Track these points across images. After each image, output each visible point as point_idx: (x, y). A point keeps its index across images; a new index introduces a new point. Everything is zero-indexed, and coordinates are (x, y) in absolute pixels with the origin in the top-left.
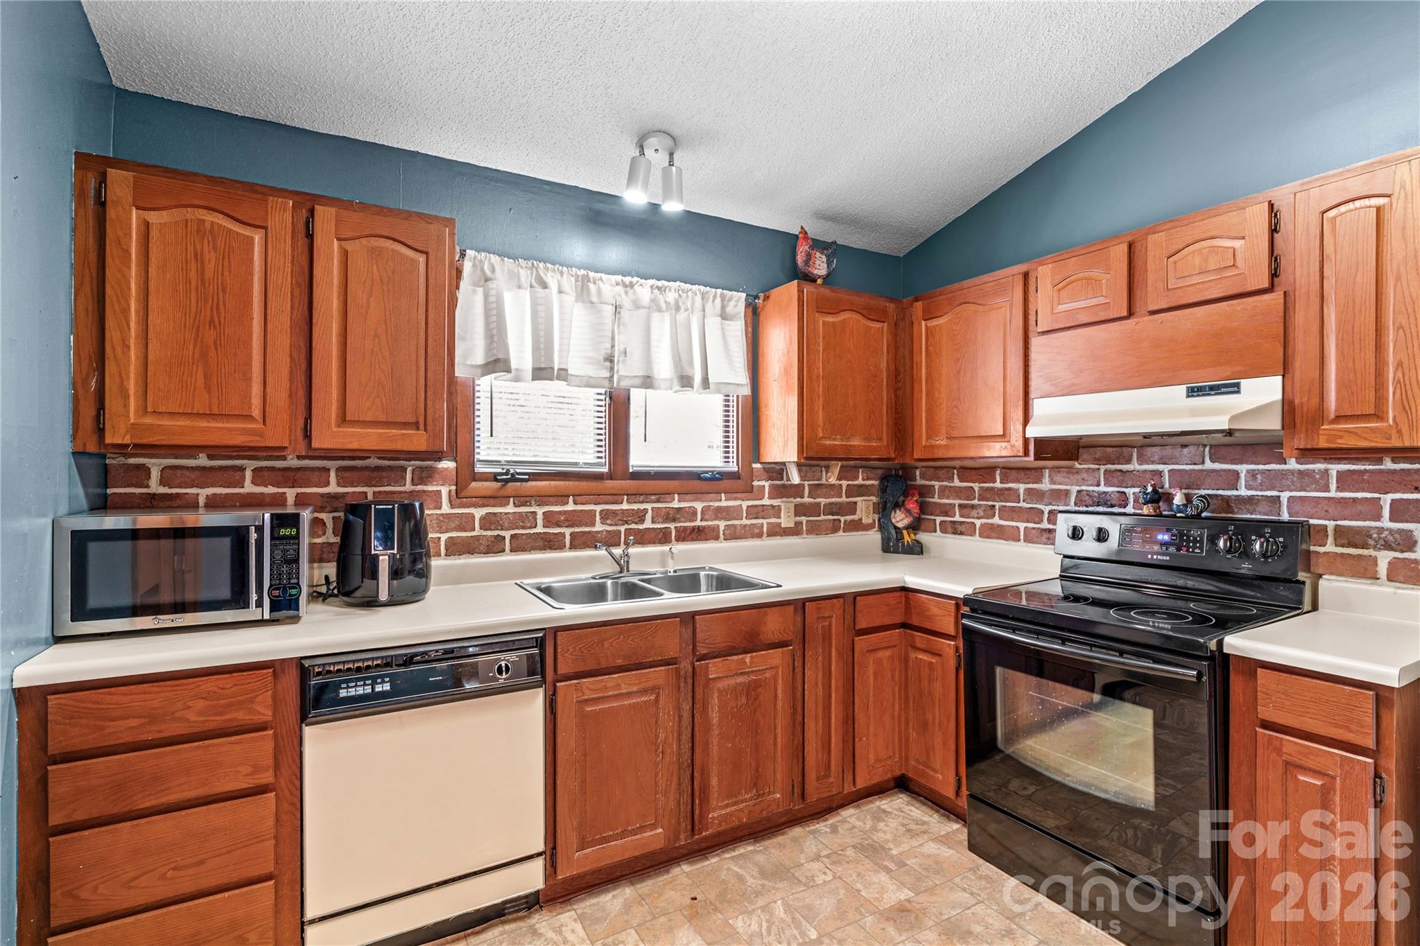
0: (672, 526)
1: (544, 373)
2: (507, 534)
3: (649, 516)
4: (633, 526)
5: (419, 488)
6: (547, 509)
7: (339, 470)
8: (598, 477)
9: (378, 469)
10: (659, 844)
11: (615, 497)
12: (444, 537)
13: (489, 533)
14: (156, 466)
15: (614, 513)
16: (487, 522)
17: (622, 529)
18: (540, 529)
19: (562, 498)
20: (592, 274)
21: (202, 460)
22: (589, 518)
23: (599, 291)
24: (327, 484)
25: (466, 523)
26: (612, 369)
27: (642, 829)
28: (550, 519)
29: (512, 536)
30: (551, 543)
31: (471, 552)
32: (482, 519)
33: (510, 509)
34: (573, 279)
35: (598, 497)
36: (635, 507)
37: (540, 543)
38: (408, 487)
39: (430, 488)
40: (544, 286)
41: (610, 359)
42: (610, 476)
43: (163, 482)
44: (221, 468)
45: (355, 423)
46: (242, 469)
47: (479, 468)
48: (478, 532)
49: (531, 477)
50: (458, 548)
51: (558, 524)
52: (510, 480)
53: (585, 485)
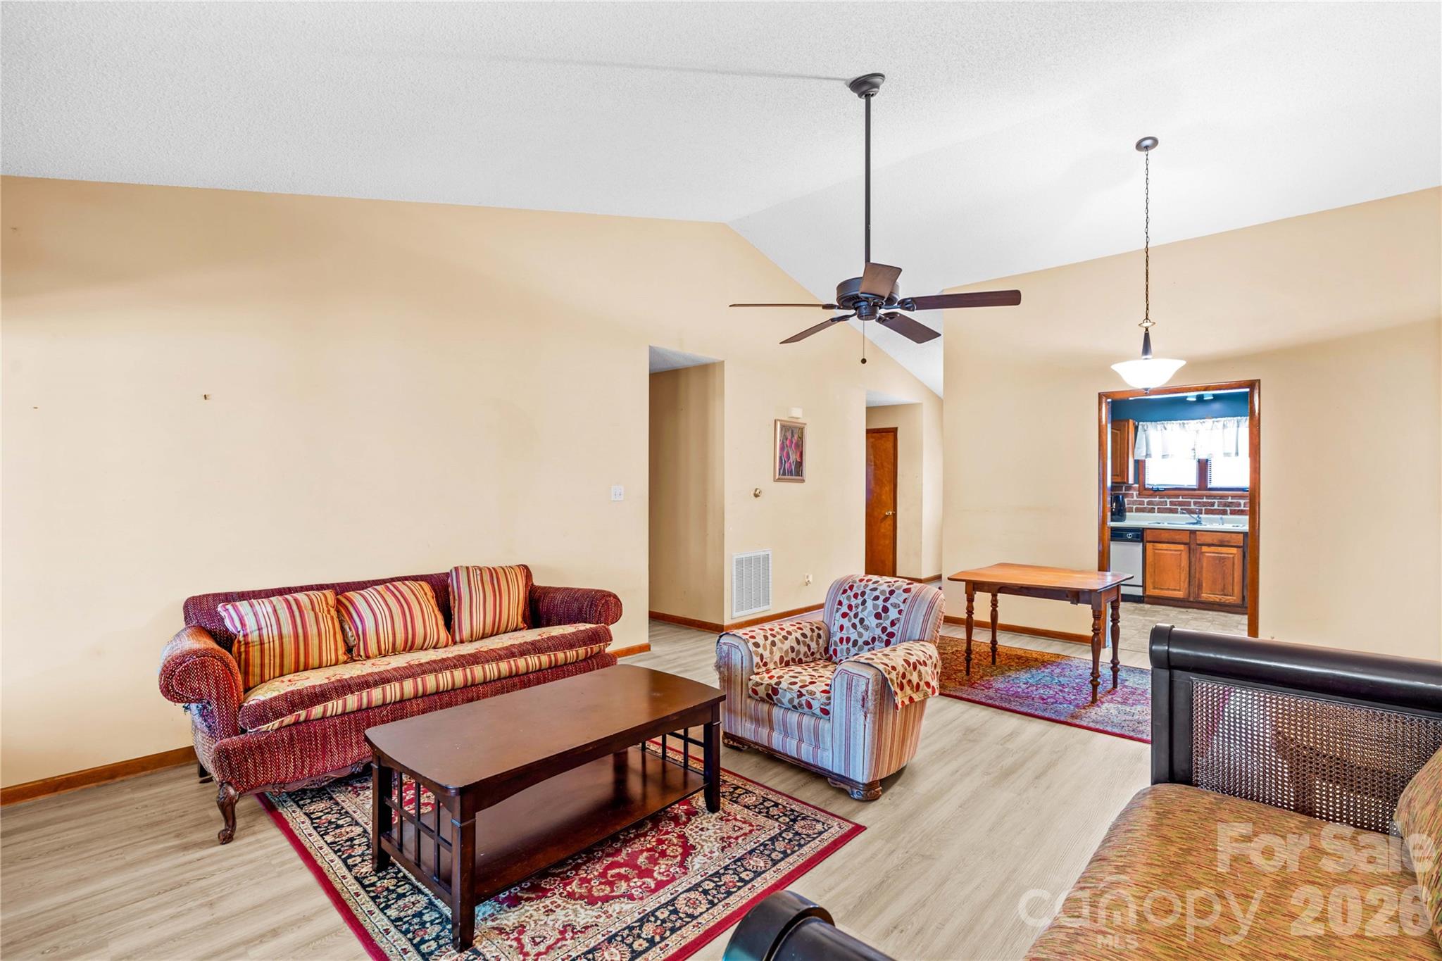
0: (1228, 509)
1: (1165, 457)
2: (1156, 507)
3: (1216, 504)
4: (1209, 507)
6: (1171, 500)
8: (1194, 489)
10: (1182, 597)
11: (1201, 497)
12: (1134, 507)
13: (1150, 506)
15: (1200, 502)
16: (1149, 503)
17: (1204, 508)
18: (1168, 506)
19: (1178, 496)
20: (1185, 422)
22: (1189, 504)
23: (1189, 427)
25: (1142, 503)
27: (1175, 590)
28: (1171, 503)
29: (1158, 508)
30: (1172, 511)
31: (1143, 512)
32: (1147, 502)
33: (1157, 499)
34: (1178, 424)
35: (1192, 496)
36: (1209, 500)
37: (1169, 511)
38: (1127, 492)
39: (1130, 492)
40: (1165, 428)
41: (1194, 449)
42: (1199, 489)
47: (1146, 486)
48: (1146, 506)
49: (1165, 489)
50: (1138, 510)
51: (1176, 505)
52: (1158, 490)
53: (1186, 492)
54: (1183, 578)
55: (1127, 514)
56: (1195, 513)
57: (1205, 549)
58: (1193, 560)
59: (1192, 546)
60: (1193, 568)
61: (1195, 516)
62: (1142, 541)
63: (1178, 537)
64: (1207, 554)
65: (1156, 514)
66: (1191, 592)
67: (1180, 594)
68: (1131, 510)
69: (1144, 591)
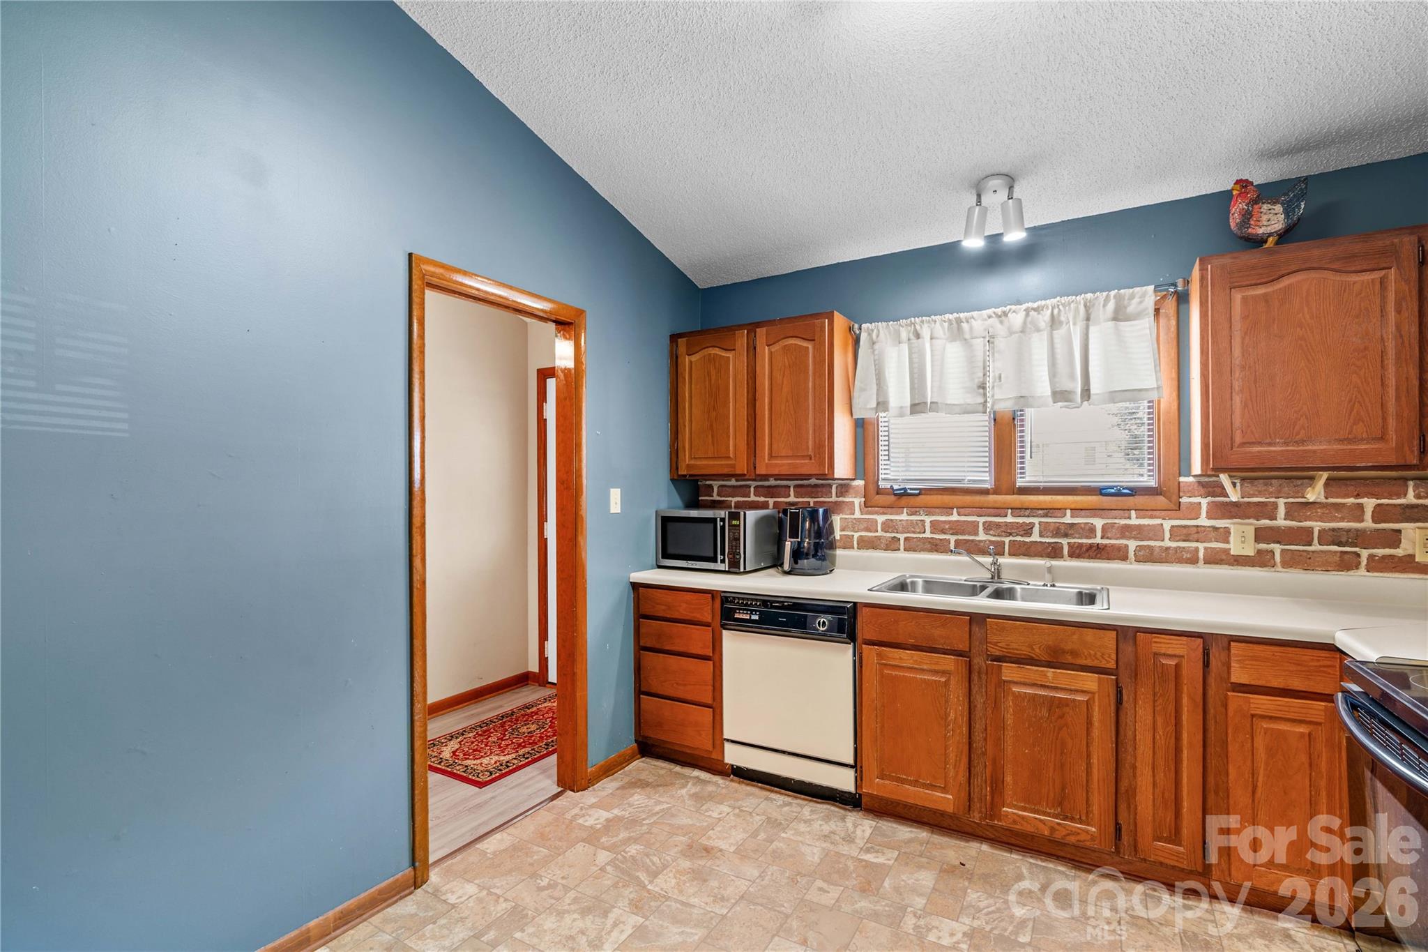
0: (1064, 541)
1: (918, 408)
2: (902, 537)
3: (1036, 530)
4: (1019, 538)
5: (840, 499)
6: (933, 518)
7: (796, 486)
8: (985, 492)
9: (816, 486)
10: (948, 808)
11: (1000, 510)
12: (856, 535)
13: (888, 535)
14: (716, 484)
15: (998, 525)
16: (887, 526)
17: (1007, 540)
18: (928, 535)
19: (948, 509)
20: (962, 315)
21: (733, 482)
22: (973, 528)
23: (971, 328)
24: (789, 496)
25: (871, 526)
26: (985, 395)
28: (935, 527)
29: (906, 539)
30: (936, 547)
31: (875, 548)
32: (883, 523)
33: (904, 517)
34: (946, 325)
35: (981, 510)
36: (1020, 520)
37: (929, 546)
38: (834, 499)
39: (847, 499)
40: (918, 336)
41: (982, 386)
42: (996, 491)
43: (719, 495)
44: (741, 486)
45: (776, 457)
46: (749, 487)
47: (882, 485)
48: (880, 533)
49: (922, 492)
50: (865, 544)
51: (943, 532)
52: (904, 494)
53: (968, 499)
54: (952, 756)
55: (839, 552)
56: (984, 552)
57: (1009, 672)
58: (979, 700)
59: (979, 661)
60: (978, 727)
61: (987, 560)
62: (852, 638)
63: (938, 634)
64: (1016, 689)
65: (902, 555)
66: (975, 796)
67: (945, 800)
68: (848, 545)
69: (858, 780)
